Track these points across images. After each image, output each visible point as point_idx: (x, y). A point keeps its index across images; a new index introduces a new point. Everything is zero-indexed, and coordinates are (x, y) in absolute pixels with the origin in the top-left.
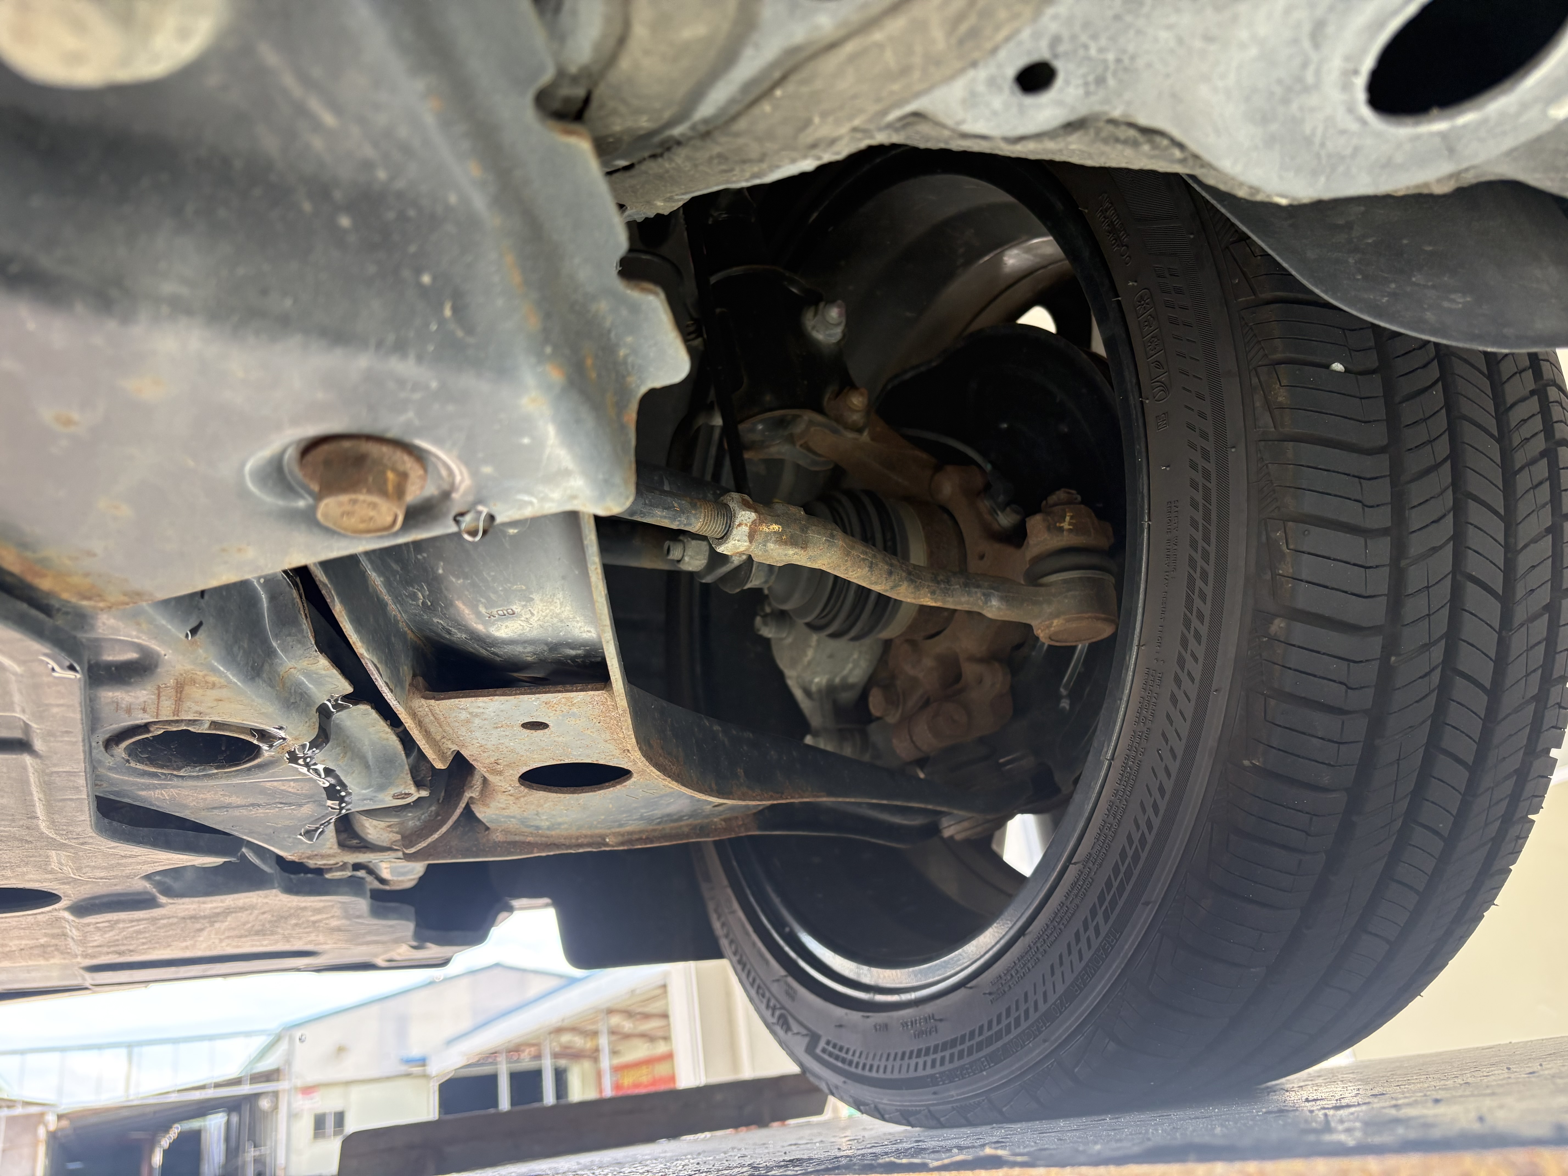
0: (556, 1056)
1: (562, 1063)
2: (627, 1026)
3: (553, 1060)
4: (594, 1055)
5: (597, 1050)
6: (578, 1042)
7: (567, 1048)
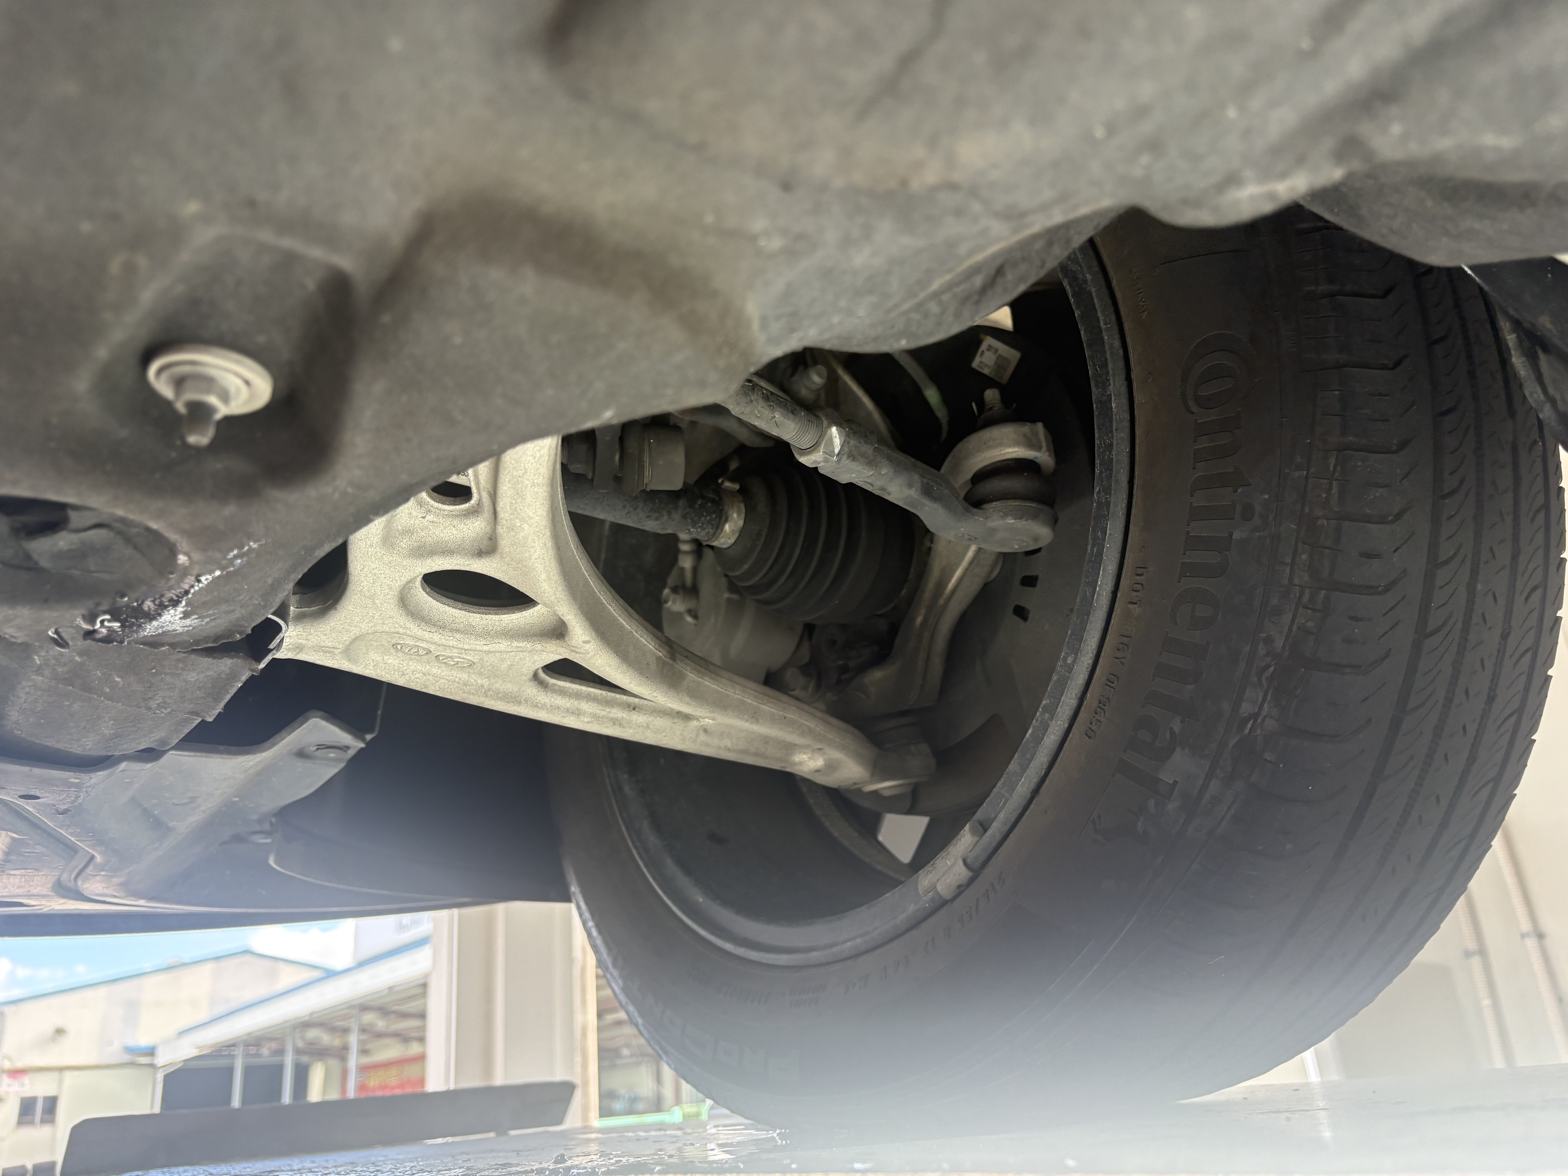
0: (298, 1052)
1: (305, 1059)
2: (381, 1024)
3: (295, 1057)
4: (342, 1053)
5: (345, 1048)
6: (326, 1039)
7: (311, 1044)
